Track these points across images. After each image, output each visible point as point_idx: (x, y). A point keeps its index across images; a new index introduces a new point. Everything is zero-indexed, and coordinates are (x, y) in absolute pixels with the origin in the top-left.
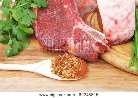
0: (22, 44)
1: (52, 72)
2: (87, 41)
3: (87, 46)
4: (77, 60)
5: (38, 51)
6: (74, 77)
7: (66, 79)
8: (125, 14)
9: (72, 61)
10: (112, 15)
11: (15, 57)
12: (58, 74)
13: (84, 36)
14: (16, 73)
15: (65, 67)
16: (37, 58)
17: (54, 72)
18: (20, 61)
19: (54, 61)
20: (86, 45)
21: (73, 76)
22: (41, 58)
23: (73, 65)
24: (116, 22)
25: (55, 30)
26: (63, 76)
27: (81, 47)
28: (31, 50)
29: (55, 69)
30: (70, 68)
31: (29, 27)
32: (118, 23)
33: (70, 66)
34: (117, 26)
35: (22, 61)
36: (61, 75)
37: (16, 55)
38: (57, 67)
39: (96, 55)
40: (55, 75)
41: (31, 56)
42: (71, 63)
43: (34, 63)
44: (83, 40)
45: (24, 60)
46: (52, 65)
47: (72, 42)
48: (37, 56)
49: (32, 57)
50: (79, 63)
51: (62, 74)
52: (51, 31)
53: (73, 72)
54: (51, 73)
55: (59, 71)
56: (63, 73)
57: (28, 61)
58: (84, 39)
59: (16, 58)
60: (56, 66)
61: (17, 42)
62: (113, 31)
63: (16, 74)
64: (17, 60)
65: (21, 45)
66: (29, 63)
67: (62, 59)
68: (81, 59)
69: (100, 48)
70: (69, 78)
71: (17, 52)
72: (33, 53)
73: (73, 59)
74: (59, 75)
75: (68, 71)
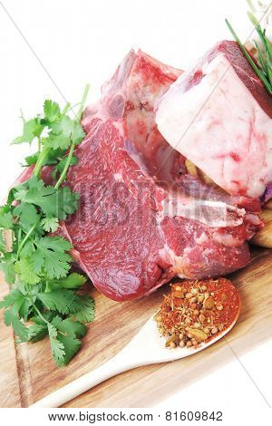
0: (79, 318)
1: (168, 345)
2: (199, 236)
3: (204, 249)
4: (204, 288)
5: (119, 312)
6: (219, 331)
7: (204, 345)
8: (243, 128)
9: (193, 300)
10: (217, 149)
11: (80, 355)
12: (182, 343)
13: (188, 228)
14: (100, 390)
15: (188, 320)
16: (125, 329)
17: (172, 344)
18: (94, 359)
19: (159, 318)
20: (201, 249)
21: (214, 331)
22: (133, 324)
23: (199, 307)
24: (235, 157)
25: (124, 248)
26: (195, 343)
27: (196, 257)
28: (104, 319)
29: (170, 335)
30: (198, 316)
31: (70, 272)
32: (241, 156)
33: (196, 312)
34: (242, 164)
35: (100, 356)
36: (189, 343)
37: (80, 349)
38: (173, 330)
39: (237, 252)
40: (178, 348)
41: (110, 332)
42: (195, 305)
43: (124, 346)
44: (190, 238)
45: (102, 351)
46: (162, 330)
47: (172, 253)
48: (122, 325)
49: (113, 334)
50: (212, 294)
51: (190, 339)
52: (117, 258)
53: (209, 321)
54: (168, 350)
55: (181, 336)
56: (189, 336)
57: (112, 348)
58: (192, 235)
59: (83, 357)
60: (169, 327)
61: (66, 322)
62: (242, 178)
63: (101, 392)
64: (89, 361)
65: (78, 322)
66: (115, 353)
67: (172, 306)
68: (215, 279)
69: (234, 236)
70: (209, 338)
71: (78, 342)
72: (111, 323)
73: (194, 291)
74: (185, 344)
75: (197, 325)
